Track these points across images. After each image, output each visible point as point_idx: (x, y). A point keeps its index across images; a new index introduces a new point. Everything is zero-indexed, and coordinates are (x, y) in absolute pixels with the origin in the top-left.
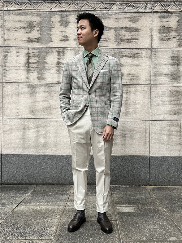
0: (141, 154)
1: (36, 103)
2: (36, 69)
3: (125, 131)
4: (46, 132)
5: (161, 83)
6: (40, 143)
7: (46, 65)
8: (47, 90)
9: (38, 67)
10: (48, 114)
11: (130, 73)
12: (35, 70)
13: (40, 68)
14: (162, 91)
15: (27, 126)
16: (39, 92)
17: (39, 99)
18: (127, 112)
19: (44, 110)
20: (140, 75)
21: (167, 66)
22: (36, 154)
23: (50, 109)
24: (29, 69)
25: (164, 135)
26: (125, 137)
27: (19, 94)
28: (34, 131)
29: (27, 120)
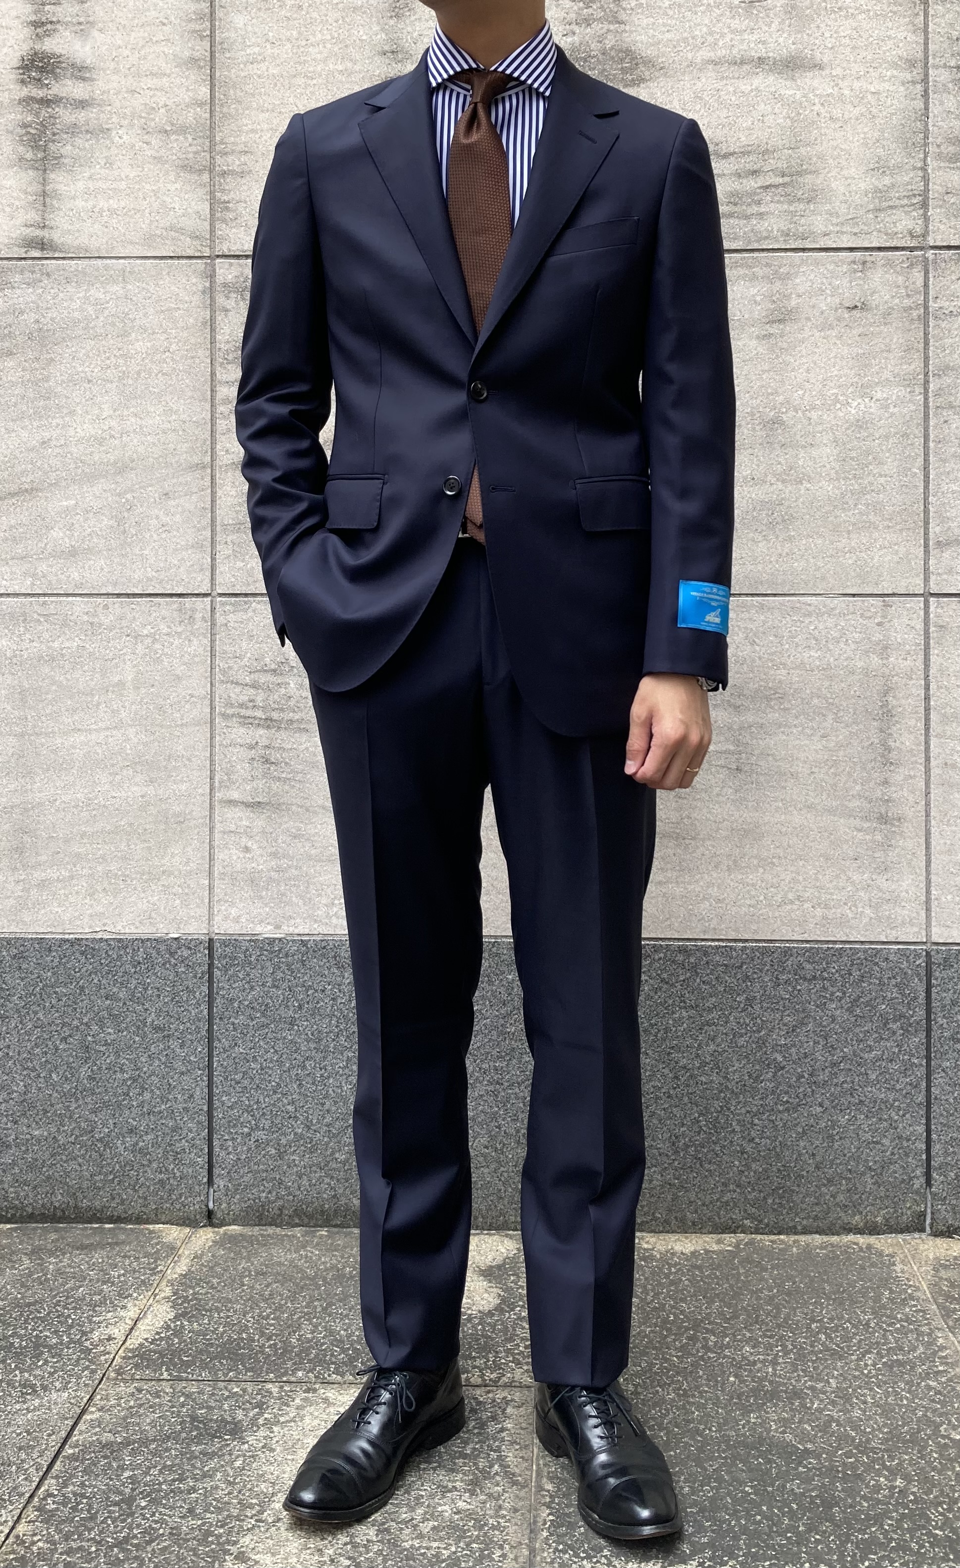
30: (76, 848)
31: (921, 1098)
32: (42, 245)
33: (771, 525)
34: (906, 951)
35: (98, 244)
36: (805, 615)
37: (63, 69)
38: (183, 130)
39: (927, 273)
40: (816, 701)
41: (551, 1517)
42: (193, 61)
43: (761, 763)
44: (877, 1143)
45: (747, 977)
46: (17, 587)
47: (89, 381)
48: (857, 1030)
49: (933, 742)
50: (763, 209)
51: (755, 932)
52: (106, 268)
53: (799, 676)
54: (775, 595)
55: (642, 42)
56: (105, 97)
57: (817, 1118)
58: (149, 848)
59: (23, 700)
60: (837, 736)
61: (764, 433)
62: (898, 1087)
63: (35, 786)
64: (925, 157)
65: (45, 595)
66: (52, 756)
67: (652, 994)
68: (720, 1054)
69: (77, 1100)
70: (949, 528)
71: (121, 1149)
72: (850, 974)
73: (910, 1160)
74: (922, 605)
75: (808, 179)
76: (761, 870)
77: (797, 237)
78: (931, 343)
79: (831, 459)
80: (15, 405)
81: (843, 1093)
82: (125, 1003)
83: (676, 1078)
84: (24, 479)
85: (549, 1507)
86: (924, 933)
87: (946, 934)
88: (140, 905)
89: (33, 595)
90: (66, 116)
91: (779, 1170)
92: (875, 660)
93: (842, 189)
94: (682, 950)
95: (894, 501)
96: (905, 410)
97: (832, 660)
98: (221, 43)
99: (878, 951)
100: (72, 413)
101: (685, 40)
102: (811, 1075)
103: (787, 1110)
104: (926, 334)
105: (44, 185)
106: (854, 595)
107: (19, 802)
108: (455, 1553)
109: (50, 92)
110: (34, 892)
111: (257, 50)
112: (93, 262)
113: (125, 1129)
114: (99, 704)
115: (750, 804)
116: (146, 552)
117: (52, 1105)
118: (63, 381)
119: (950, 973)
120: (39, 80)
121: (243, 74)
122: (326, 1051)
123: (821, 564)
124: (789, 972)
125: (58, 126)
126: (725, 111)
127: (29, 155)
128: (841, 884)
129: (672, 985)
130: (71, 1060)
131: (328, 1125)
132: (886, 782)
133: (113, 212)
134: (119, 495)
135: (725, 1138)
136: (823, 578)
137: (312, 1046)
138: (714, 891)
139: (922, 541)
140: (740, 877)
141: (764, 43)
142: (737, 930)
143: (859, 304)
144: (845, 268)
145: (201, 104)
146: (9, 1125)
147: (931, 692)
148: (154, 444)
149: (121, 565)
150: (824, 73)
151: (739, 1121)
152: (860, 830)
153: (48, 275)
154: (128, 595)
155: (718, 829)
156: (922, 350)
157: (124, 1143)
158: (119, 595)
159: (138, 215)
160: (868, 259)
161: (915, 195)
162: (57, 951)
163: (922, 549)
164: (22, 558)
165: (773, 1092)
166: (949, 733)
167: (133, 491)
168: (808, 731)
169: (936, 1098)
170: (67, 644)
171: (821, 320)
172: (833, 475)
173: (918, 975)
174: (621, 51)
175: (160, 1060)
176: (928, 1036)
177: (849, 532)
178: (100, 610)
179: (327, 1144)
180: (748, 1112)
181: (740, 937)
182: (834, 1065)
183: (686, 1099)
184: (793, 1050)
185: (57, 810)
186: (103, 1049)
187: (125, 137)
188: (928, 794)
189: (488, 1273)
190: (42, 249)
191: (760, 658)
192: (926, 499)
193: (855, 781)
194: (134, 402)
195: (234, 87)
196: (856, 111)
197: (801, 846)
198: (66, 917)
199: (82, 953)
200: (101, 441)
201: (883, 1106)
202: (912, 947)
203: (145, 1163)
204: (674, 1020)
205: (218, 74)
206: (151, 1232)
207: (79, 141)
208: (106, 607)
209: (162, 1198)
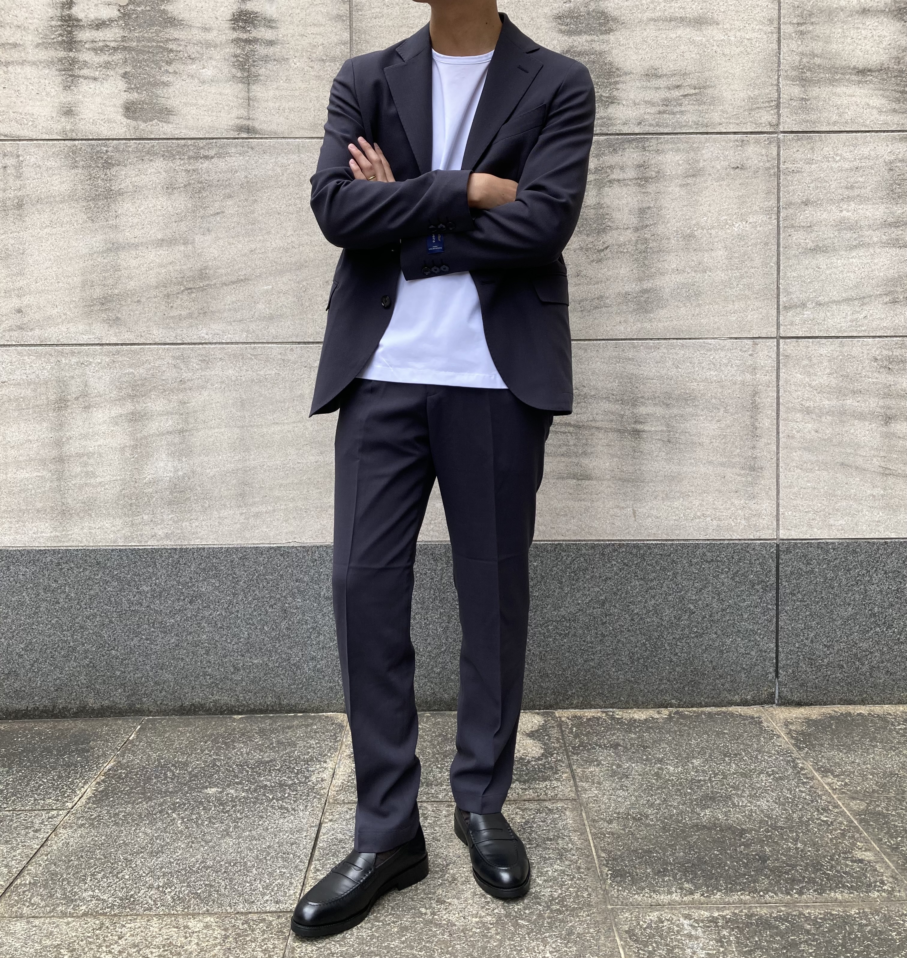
0: (729, 528)
1: (123, 255)
2: (119, 56)
3: (634, 405)
4: (186, 421)
5: (835, 123)
6: (154, 482)
7: (175, 33)
8: (182, 179)
9: (125, 48)
10: (190, 316)
11: (657, 64)
12: (107, 65)
13: (140, 52)
14: (846, 166)
15: (74, 388)
16: (137, 190)
17: (137, 233)
18: (645, 291)
19: (168, 296)
20: (717, 77)
21: (871, 22)
22: (134, 544)
23: (202, 289)
24: (73, 62)
25: (861, 416)
26: (637, 433)
27: (20, 206)
28: (113, 414)
29: (73, 353)
30: (277, 493)
31: (773, 628)
32: (248, 130)
33: (688, 298)
34: (765, 544)
35: (283, 128)
36: (708, 350)
37: (259, 21)
38: (334, 59)
39: (779, 147)
40: (714, 400)
41: (610, 872)
42: (339, 17)
43: (682, 437)
44: (748, 654)
45: (674, 561)
46: (237, 338)
47: (279, 214)
48: (737, 590)
49: (781, 423)
50: (683, 109)
51: (678, 535)
52: (288, 144)
53: (704, 386)
54: (690, 339)
55: (611, 7)
56: (285, 38)
57: (714, 641)
58: (320, 492)
59: (243, 405)
60: (726, 421)
61: (684, 243)
62: (760, 622)
63: (252, 457)
64: (778, 78)
65: (254, 343)
66: (261, 439)
67: (618, 572)
68: (658, 605)
69: (280, 641)
70: (791, 298)
71: (307, 669)
72: (733, 558)
73: (766, 663)
74: (775, 344)
75: (709, 91)
76: (682, 499)
77: (703, 125)
78: (781, 189)
79: (723, 257)
80: (234, 228)
81: (728, 626)
82: (307, 584)
83: (633, 620)
84: (240, 273)
85: (607, 866)
86: (775, 534)
87: (788, 534)
88: (315, 526)
89: (247, 343)
90: (262, 50)
91: (692, 671)
92: (748, 377)
93: (730, 97)
94: (636, 546)
95: (760, 282)
96: (766, 229)
97: (723, 376)
98: (356, 6)
99: (749, 544)
100: (269, 233)
101: (637, 6)
102: (710, 616)
103: (697, 636)
104: (778, 184)
105: (248, 92)
106: (736, 338)
107: (241, 466)
108: (561, 894)
109: (251, 35)
110: (252, 521)
111: (378, 10)
112: (279, 140)
113: (309, 658)
114: (289, 408)
115: (675, 461)
116: (315, 317)
117: (265, 645)
118: (263, 213)
119: (789, 556)
120: (244, 28)
121: (370, 25)
122: (428, 608)
123: (717, 320)
124: (698, 558)
125: (257, 57)
126: (661, 49)
127: (239, 74)
128: (728, 506)
129: (630, 567)
130: (276, 618)
131: (429, 652)
132: (754, 447)
133: (291, 110)
134: (298, 283)
135: (661, 654)
136: (718, 329)
137: (419, 606)
138: (654, 512)
139: (776, 306)
140: (669, 504)
141: (684, 8)
142: (667, 534)
143: (739, 166)
144: (731, 144)
145: (344, 44)
146: (239, 658)
147: (780, 394)
148: (319, 251)
149: (300, 324)
150: (719, 27)
151: (669, 644)
152: (739, 475)
153: (252, 148)
154: (305, 343)
155: (657, 476)
156: (776, 193)
157: (308, 666)
158: (299, 343)
159: (307, 112)
160: (745, 138)
161: (772, 101)
162: (266, 554)
163: (776, 311)
164: (240, 321)
165: (688, 627)
166: (790, 418)
167: (307, 280)
168: (709, 418)
169: (781, 628)
170: (269, 372)
171: (717, 175)
172: (724, 268)
173: (772, 557)
174: (599, 12)
175: (329, 616)
176: (777, 593)
177: (733, 301)
178: (288, 351)
179: (429, 663)
180: (674, 638)
181: (669, 538)
182: (723, 610)
183: (638, 632)
184: (700, 602)
185: (265, 471)
186: (294, 611)
187: (297, 63)
188: (778, 453)
189: (531, 735)
190: (248, 133)
191: (681, 376)
192: (778, 281)
193: (736, 447)
194: (306, 226)
195: (365, 33)
196: (738, 50)
197: (705, 485)
198: (272, 534)
199: (282, 555)
200: (286, 250)
201: (751, 633)
202: (768, 542)
203: (321, 677)
204: (631, 586)
205: (354, 25)
206: (327, 717)
207: (269, 66)
208: (292, 350)
209: (331, 697)
